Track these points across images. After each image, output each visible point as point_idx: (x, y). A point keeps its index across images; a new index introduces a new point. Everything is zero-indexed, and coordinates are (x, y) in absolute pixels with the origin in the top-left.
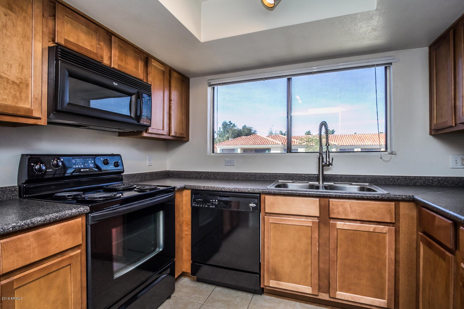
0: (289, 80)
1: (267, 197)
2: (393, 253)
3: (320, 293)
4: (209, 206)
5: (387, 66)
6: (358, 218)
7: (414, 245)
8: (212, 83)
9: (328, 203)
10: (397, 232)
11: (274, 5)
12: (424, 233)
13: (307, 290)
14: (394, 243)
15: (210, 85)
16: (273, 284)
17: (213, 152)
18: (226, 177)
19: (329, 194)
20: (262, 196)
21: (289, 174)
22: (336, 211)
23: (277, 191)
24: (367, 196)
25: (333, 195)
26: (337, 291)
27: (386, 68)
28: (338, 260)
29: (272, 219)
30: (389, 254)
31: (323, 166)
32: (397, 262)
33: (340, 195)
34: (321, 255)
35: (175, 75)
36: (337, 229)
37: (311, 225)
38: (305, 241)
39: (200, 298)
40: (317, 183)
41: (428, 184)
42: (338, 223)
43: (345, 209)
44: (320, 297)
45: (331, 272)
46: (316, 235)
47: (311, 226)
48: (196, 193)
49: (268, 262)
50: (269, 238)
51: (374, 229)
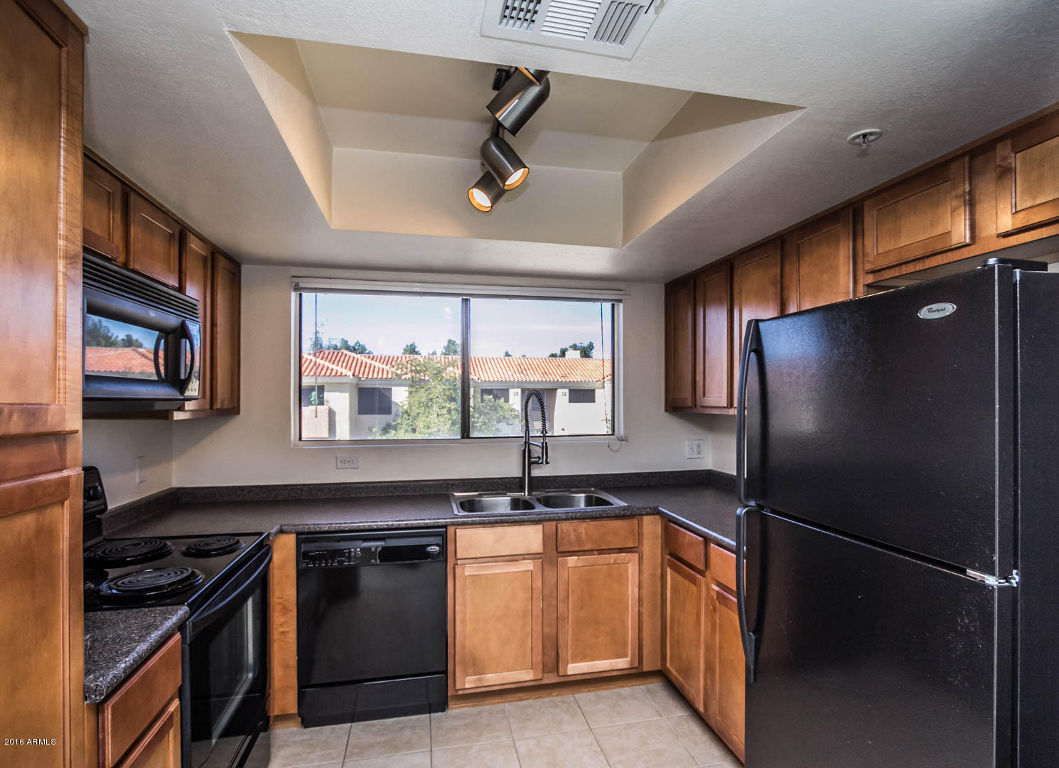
0: (466, 301)
1: (460, 532)
2: (636, 590)
3: (546, 675)
4: (341, 562)
5: (614, 303)
6: (595, 547)
7: (659, 573)
9: (556, 528)
10: (641, 560)
12: (671, 555)
13: (526, 676)
14: (637, 575)
15: (295, 290)
16: (468, 682)
17: (300, 439)
18: (339, 494)
19: (557, 516)
20: (451, 530)
22: (566, 540)
23: (470, 519)
24: (607, 514)
25: (563, 516)
26: (568, 664)
27: (613, 305)
28: (570, 616)
29: (469, 570)
30: (632, 591)
31: (530, 463)
32: (640, 600)
34: (545, 613)
35: (221, 263)
36: (568, 568)
37: (532, 568)
38: (523, 595)
39: (330, 754)
40: (523, 494)
42: (569, 558)
43: (578, 536)
44: (545, 681)
45: (560, 636)
46: (539, 583)
47: (532, 571)
48: (305, 538)
50: (464, 604)
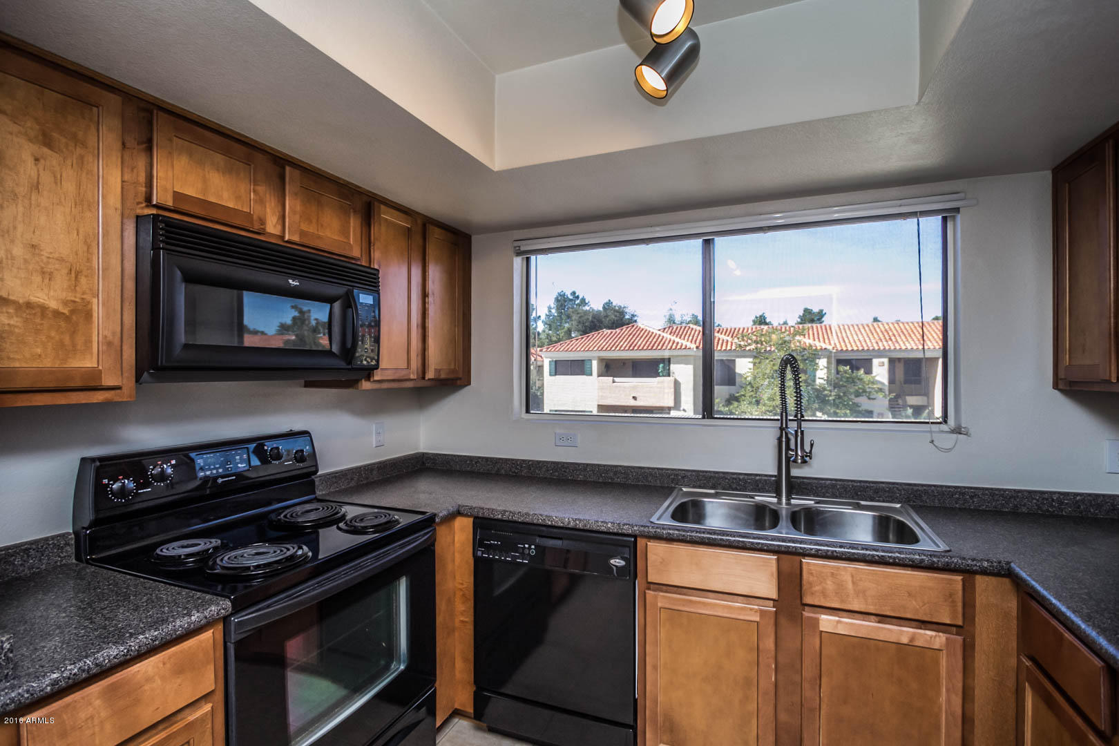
0: (708, 244)
1: (652, 545)
2: (957, 701)
4: (514, 558)
5: (948, 216)
6: (871, 609)
7: (1011, 683)
8: (523, 249)
9: (799, 567)
10: (968, 649)
11: (665, 93)
12: (1036, 660)
14: (960, 676)
15: (519, 253)
17: (527, 410)
18: (557, 474)
19: (801, 548)
20: (641, 542)
21: (706, 472)
22: (817, 588)
23: (676, 532)
24: (894, 558)
25: (811, 549)
27: (945, 220)
28: (824, 707)
30: (948, 701)
31: (789, 460)
32: (967, 720)
33: (828, 551)
34: (781, 693)
35: (435, 234)
36: (822, 631)
37: (758, 619)
38: (743, 656)
40: (775, 501)
41: (1048, 511)
42: (823, 617)
43: (840, 586)
45: (805, 735)
46: (769, 643)
47: (758, 622)
49: (656, 702)
50: (656, 643)
51: (912, 639)
